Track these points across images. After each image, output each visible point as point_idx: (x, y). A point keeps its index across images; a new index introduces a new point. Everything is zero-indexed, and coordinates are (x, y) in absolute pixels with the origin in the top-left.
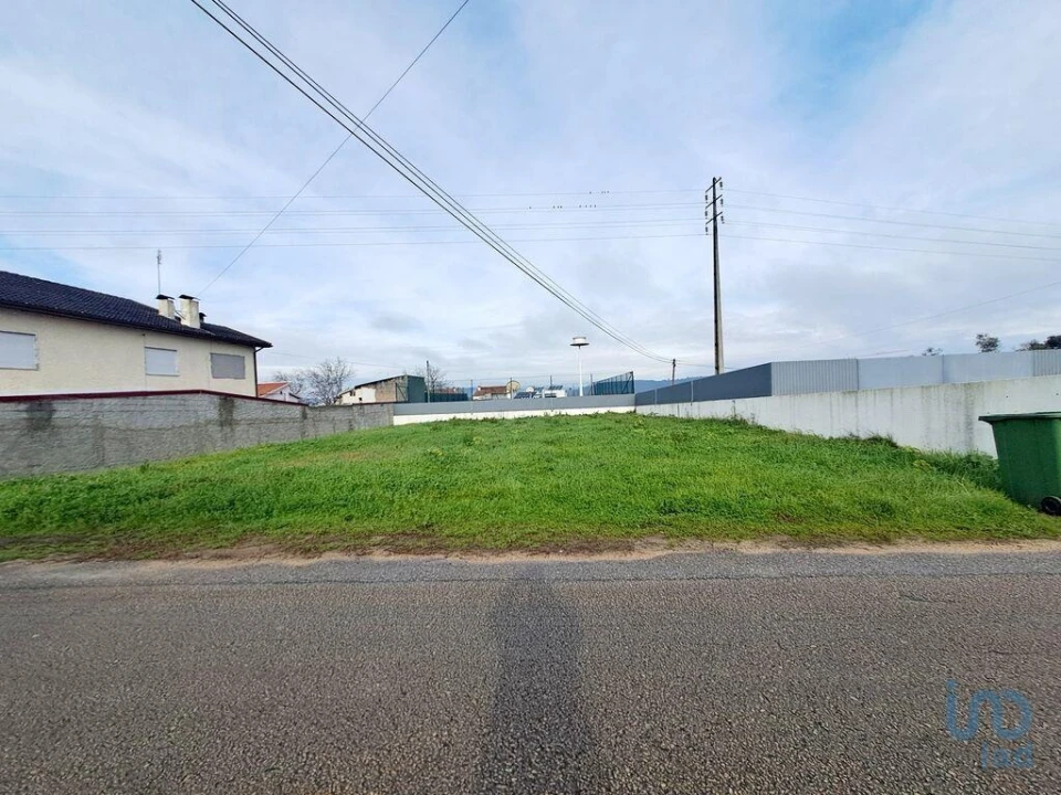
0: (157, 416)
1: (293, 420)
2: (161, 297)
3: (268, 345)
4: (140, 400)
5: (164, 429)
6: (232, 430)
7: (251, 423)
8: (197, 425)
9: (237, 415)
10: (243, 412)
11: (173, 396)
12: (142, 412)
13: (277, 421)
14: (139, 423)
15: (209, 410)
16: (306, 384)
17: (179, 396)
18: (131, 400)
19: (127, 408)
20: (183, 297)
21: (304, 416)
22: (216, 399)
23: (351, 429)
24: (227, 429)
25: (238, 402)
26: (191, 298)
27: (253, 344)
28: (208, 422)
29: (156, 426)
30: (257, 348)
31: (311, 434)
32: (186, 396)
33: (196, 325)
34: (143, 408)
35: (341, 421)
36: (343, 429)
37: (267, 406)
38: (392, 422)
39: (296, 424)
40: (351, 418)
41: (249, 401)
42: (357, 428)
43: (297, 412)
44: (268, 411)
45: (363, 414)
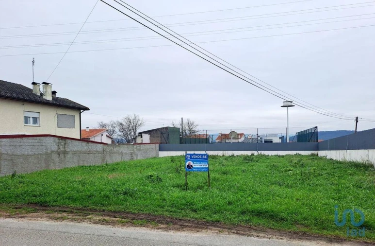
0: (27, 147)
1: (98, 152)
2: (34, 83)
3: (87, 109)
4: (19, 140)
5: (30, 155)
6: (65, 157)
7: (75, 153)
8: (46, 154)
9: (68, 149)
10: (71, 147)
11: (35, 138)
12: (20, 146)
13: (89, 152)
14: (18, 152)
15: (53, 145)
17: (38, 138)
18: (15, 140)
19: (12, 144)
20: (44, 83)
21: (104, 150)
22: (57, 139)
23: (132, 159)
24: (62, 156)
25: (69, 141)
26: (48, 84)
27: (80, 109)
28: (52, 152)
29: (26, 153)
30: (82, 111)
31: (109, 161)
32: (42, 138)
33: (50, 99)
34: (21, 144)
35: (126, 154)
36: (127, 158)
37: (84, 144)
38: (158, 155)
39: (100, 155)
40: (132, 152)
41: (74, 141)
42: (135, 158)
43: (101, 148)
44: (84, 146)
45: (140, 150)
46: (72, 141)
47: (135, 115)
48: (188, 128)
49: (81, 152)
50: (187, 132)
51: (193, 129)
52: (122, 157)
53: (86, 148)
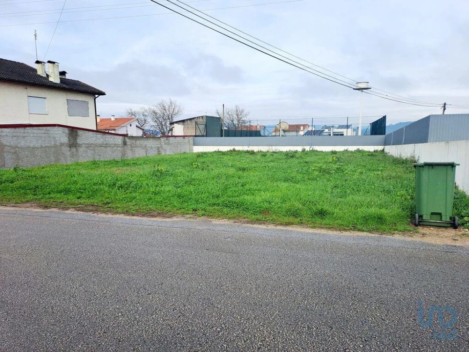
0: (31, 139)
1: (117, 145)
2: (38, 62)
3: (102, 94)
4: (21, 130)
5: (36, 148)
6: (77, 150)
7: (89, 146)
8: (55, 146)
9: (79, 141)
10: (83, 139)
11: (41, 128)
12: (24, 137)
13: (106, 146)
14: (22, 143)
15: (62, 137)
16: (149, 119)
17: (44, 128)
18: (17, 130)
19: (15, 134)
20: (49, 62)
21: (125, 143)
22: (66, 130)
23: (159, 153)
24: (74, 150)
25: (80, 132)
26: (54, 63)
27: (94, 93)
28: (62, 144)
29: (32, 145)
30: (96, 96)
31: (129, 155)
32: (49, 128)
33: (58, 81)
34: (25, 135)
35: (151, 148)
36: (152, 154)
37: (99, 135)
38: (193, 150)
39: (119, 148)
40: (159, 146)
41: (87, 132)
42: (163, 153)
43: (120, 140)
44: (100, 139)
45: (169, 144)
46: (85, 131)
47: (170, 100)
48: (236, 117)
49: (96, 146)
50: (235, 122)
51: (243, 119)
52: (146, 152)
53: (101, 140)
